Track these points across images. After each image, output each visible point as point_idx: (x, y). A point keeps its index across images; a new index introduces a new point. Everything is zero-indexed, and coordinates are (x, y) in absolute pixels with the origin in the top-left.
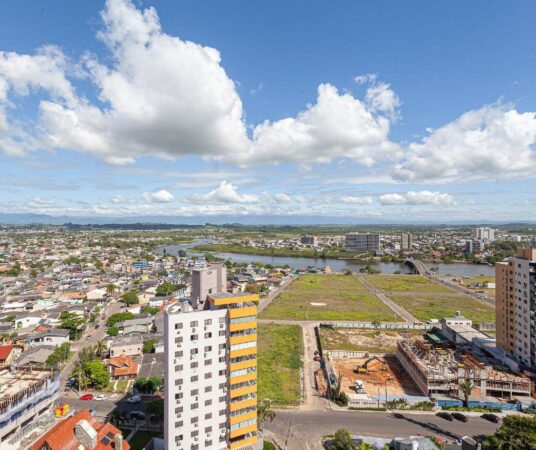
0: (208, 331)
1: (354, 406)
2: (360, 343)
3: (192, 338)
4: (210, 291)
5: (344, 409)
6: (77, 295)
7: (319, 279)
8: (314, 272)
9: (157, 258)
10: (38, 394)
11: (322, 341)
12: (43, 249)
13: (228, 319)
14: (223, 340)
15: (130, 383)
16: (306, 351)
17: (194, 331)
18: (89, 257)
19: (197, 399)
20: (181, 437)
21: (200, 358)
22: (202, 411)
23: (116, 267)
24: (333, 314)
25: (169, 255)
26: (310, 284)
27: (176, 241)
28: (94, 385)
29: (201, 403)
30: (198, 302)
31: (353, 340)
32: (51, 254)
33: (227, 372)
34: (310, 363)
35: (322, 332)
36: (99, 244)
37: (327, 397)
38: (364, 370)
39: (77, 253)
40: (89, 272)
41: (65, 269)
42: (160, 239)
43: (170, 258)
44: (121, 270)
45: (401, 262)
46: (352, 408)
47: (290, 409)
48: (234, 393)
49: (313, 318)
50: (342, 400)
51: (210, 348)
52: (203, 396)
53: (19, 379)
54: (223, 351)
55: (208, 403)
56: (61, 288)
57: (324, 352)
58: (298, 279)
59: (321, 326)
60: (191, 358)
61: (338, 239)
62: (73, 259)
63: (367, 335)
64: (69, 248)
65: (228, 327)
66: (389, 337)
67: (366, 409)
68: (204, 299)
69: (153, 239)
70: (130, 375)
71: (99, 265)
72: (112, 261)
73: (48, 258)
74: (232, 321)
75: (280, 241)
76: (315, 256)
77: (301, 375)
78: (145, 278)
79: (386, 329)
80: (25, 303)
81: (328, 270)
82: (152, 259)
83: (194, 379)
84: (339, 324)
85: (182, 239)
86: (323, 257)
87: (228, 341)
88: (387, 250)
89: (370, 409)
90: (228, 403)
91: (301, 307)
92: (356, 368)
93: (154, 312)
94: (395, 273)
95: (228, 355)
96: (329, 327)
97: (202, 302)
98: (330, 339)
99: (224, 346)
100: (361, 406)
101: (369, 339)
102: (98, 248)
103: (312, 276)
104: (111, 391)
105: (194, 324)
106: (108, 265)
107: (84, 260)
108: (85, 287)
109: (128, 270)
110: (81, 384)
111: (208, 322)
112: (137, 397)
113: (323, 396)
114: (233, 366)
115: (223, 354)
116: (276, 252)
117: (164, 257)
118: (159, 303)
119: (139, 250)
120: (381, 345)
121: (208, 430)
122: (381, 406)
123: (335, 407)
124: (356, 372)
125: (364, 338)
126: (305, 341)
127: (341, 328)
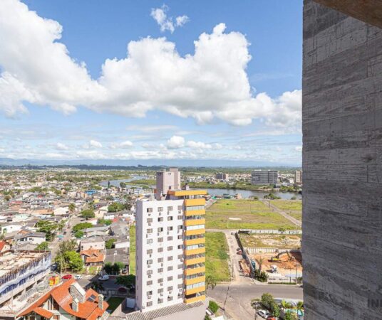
0: (170, 215)
1: (272, 281)
2: (271, 244)
3: (159, 220)
4: (170, 188)
5: (265, 284)
6: (45, 212)
7: (233, 203)
8: (229, 198)
9: (103, 188)
10: (37, 268)
11: (242, 242)
12: (11, 182)
13: (184, 207)
14: (181, 222)
15: (99, 268)
16: (230, 248)
17: (160, 214)
18: (49, 188)
19: (162, 265)
20: (151, 293)
21: (164, 235)
22: (165, 274)
23: (72, 194)
24: (248, 225)
25: (112, 186)
26: (226, 206)
27: (115, 177)
28: (72, 268)
29: (165, 268)
30: (161, 195)
31: (265, 242)
32: (18, 185)
33: (184, 247)
34: (234, 256)
35: (241, 236)
36: (55, 179)
37: (250, 276)
38: (276, 259)
39: (39, 184)
40: (52, 198)
41: (32, 195)
42: (102, 176)
43: (114, 188)
44: (77, 196)
45: (295, 192)
46: (271, 283)
47: (224, 284)
48: (189, 262)
49: (232, 227)
50: (262, 278)
51: (171, 228)
52: (166, 264)
53: (21, 257)
54: (181, 231)
55: (170, 268)
56: (32, 207)
57: (245, 248)
58: (216, 203)
59: (240, 232)
60: (158, 234)
61: (244, 176)
62: (37, 189)
63: (276, 239)
64: (31, 182)
65: (184, 213)
66: (292, 240)
67: (281, 283)
68: (165, 193)
69: (97, 176)
70: (98, 262)
71: (58, 193)
72: (67, 190)
73: (16, 188)
74: (187, 208)
75: (199, 177)
76: (228, 188)
77: (229, 263)
78: (97, 201)
79: (290, 235)
80: (6, 217)
81: (240, 197)
82: (100, 189)
83: (160, 250)
84: (253, 231)
85: (120, 176)
86: (234, 188)
87: (184, 223)
88: (285, 184)
89: (285, 283)
90: (184, 269)
91: (222, 221)
92: (270, 259)
93: (108, 223)
94: (292, 199)
95: (184, 234)
96: (246, 233)
97: (164, 196)
98: (247, 241)
99: (181, 227)
100: (277, 281)
101: (277, 241)
102: (55, 182)
103: (227, 201)
104: (85, 273)
105: (160, 209)
106: (64, 193)
107: (45, 190)
108: (51, 206)
109: (82, 196)
110: (62, 268)
111: (170, 208)
112: (106, 277)
113: (247, 276)
114: (188, 242)
115: (181, 233)
116: (196, 185)
117: (109, 187)
118: (111, 217)
119: (88, 183)
120: (287, 245)
121: (170, 289)
122: (292, 281)
123: (257, 282)
124: (271, 261)
125: (273, 241)
126: (228, 242)
127: (255, 234)
